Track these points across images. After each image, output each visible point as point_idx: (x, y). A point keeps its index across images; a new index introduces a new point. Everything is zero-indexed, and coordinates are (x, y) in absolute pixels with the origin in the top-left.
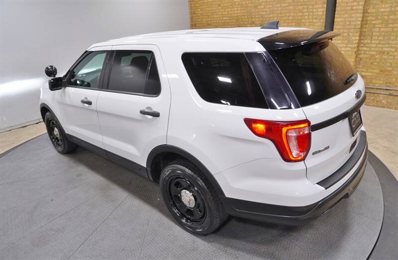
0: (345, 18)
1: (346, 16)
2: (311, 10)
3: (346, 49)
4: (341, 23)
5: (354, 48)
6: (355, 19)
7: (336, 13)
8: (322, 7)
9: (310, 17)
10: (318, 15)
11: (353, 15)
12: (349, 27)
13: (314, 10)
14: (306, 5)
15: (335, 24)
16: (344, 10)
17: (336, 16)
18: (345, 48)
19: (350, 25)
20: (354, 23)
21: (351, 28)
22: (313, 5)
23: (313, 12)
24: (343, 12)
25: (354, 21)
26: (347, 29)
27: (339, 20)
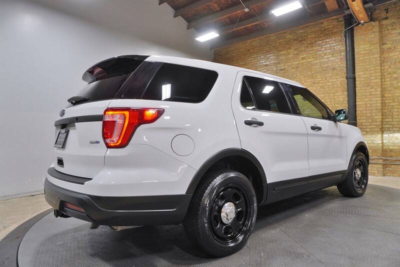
0: (366, 102)
1: (366, 100)
2: (333, 97)
3: (372, 127)
4: (362, 106)
5: (379, 125)
6: (375, 102)
7: (357, 97)
8: (343, 95)
9: (332, 103)
10: (339, 101)
11: (373, 99)
12: (370, 108)
13: (335, 97)
14: (328, 93)
15: (357, 106)
16: (364, 95)
17: (357, 100)
18: (370, 125)
19: (371, 106)
20: (375, 105)
21: (373, 110)
22: (334, 93)
23: (334, 99)
24: (363, 97)
25: (374, 104)
26: (369, 110)
27: (360, 103)
